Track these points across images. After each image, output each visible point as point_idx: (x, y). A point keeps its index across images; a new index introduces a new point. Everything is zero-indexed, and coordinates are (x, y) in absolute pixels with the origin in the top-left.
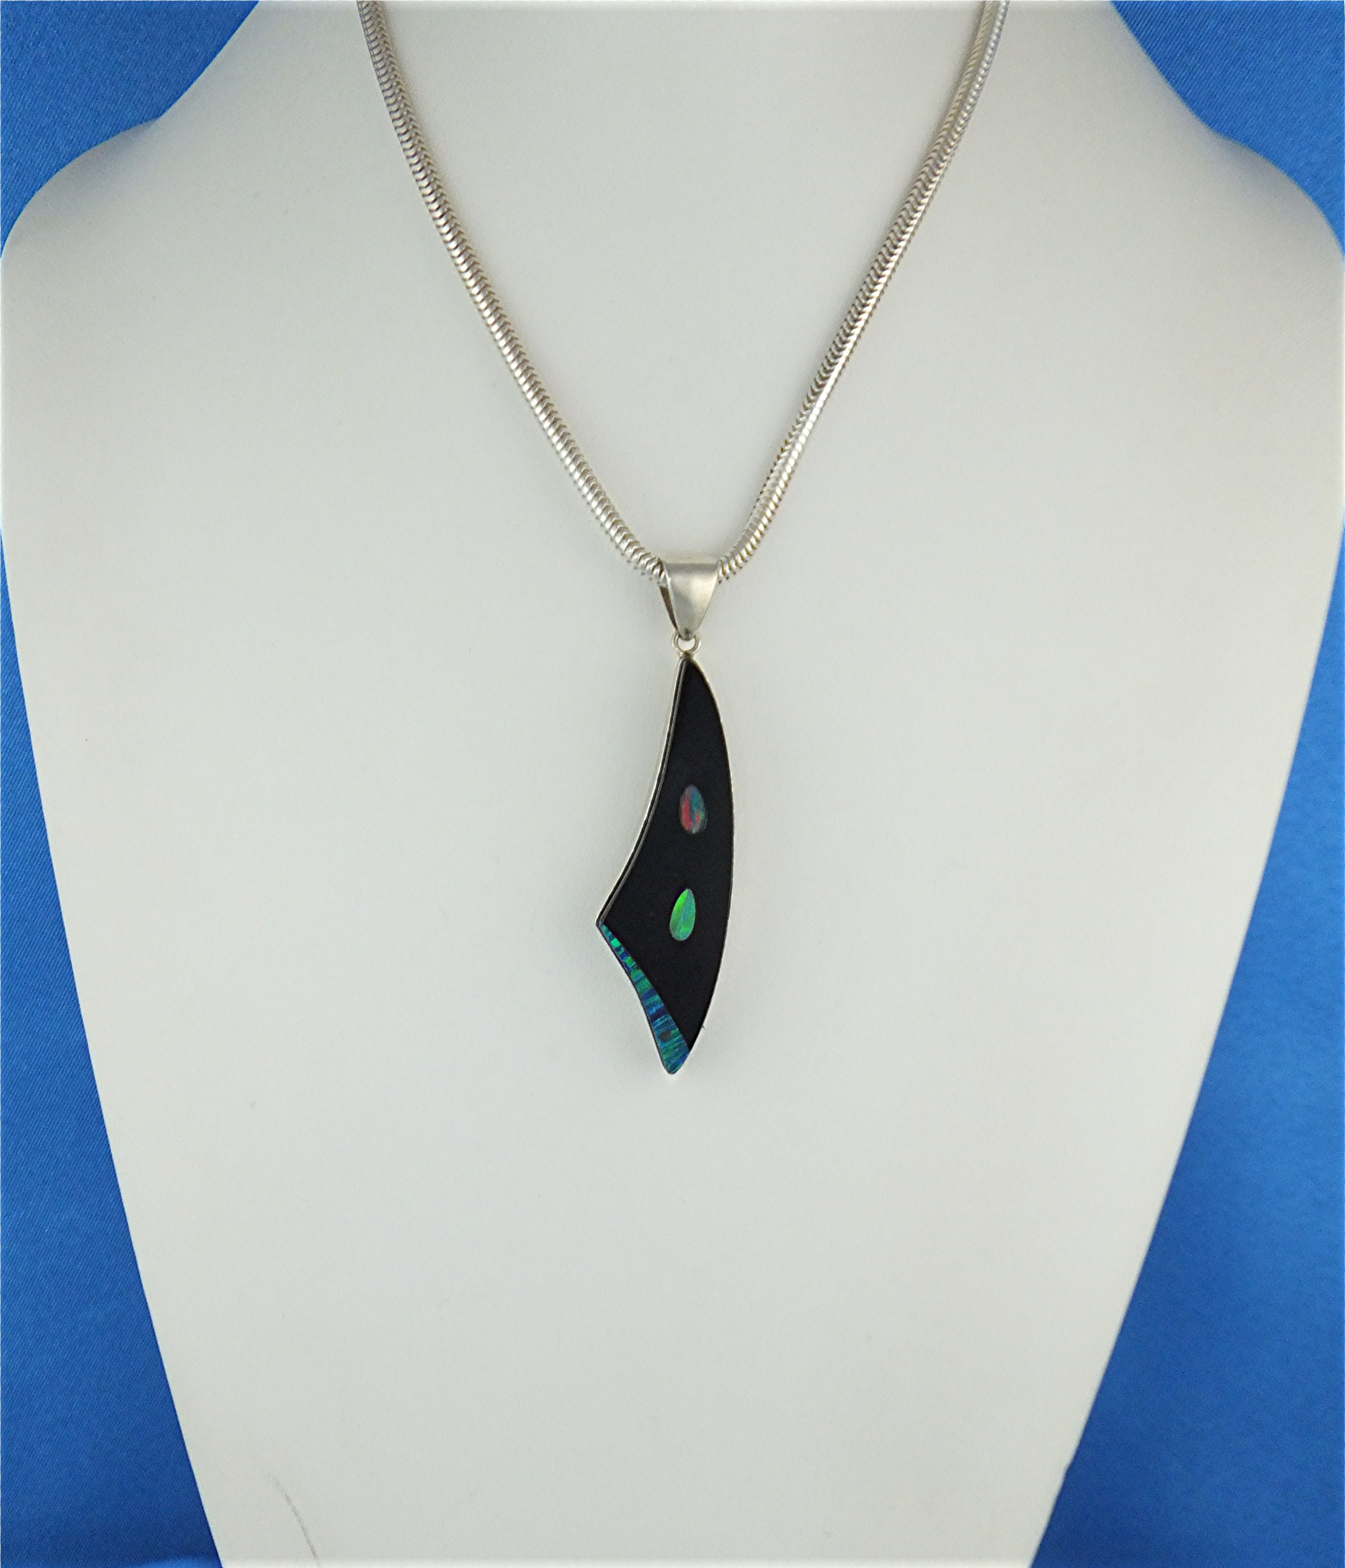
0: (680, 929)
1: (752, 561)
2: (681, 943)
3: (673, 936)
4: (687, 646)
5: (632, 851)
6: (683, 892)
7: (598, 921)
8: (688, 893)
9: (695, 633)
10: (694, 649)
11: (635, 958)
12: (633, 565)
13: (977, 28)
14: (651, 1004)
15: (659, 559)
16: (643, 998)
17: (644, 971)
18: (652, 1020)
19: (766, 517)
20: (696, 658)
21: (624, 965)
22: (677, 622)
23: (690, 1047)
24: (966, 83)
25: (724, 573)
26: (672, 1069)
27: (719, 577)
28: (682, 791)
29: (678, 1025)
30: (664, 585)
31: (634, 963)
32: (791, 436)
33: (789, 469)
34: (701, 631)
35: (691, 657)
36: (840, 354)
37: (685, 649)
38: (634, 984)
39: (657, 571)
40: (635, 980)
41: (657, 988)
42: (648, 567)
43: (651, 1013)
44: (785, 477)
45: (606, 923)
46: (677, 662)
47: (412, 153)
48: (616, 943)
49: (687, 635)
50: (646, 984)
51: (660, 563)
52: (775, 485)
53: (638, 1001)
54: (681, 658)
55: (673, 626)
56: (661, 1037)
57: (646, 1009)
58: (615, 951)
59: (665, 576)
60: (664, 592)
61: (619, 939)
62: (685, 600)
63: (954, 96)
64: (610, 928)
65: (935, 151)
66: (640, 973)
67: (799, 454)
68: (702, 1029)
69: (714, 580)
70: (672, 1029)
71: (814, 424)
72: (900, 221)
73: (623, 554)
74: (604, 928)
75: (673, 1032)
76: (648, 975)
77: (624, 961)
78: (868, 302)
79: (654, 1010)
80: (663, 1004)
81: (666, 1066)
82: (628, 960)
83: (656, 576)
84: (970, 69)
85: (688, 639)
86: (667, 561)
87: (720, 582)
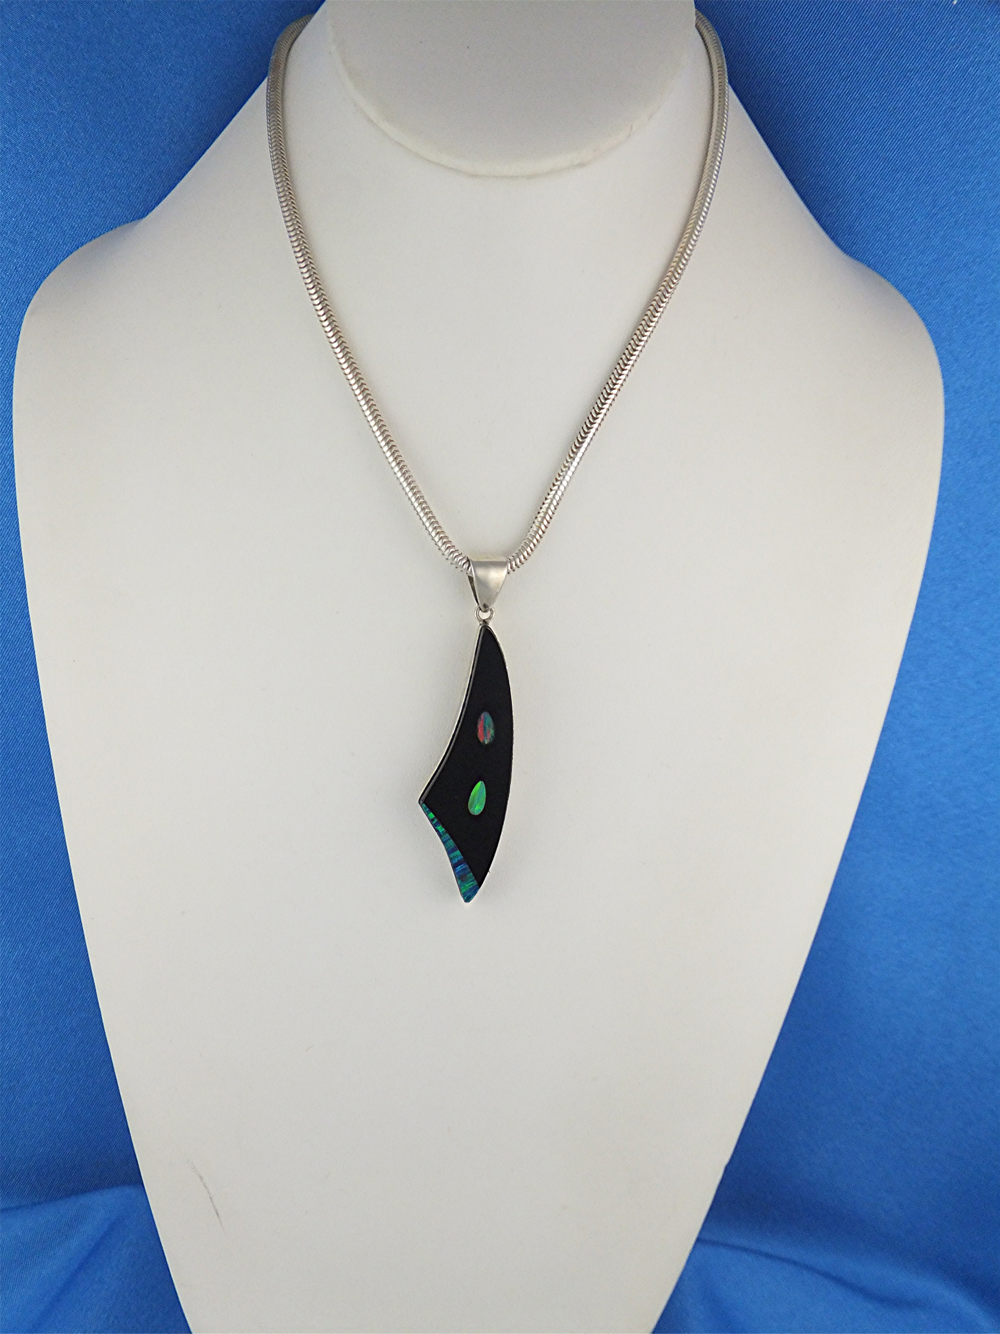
0: (475, 807)
1: (530, 559)
2: (477, 816)
3: (471, 812)
4: (485, 616)
5: (444, 754)
6: (477, 783)
7: (419, 800)
8: (482, 783)
9: (490, 607)
10: (490, 618)
11: (443, 826)
12: (449, 562)
13: (693, 205)
14: (454, 856)
15: (467, 558)
16: (449, 852)
17: (450, 835)
18: (454, 867)
19: (541, 529)
20: (491, 625)
21: (437, 831)
22: (479, 601)
23: (480, 884)
24: (685, 240)
25: (512, 567)
26: (468, 899)
27: (508, 570)
28: (479, 715)
29: (472, 870)
30: (471, 575)
31: (443, 829)
32: (560, 475)
33: (557, 498)
34: (494, 606)
35: (488, 624)
36: (595, 421)
37: (483, 619)
38: (444, 843)
39: (466, 566)
40: (444, 840)
41: (459, 846)
42: (460, 563)
43: (454, 862)
44: (555, 503)
45: (425, 802)
46: (477, 627)
47: (301, 260)
48: (432, 815)
49: (485, 608)
50: (451, 843)
51: (468, 560)
52: (549, 508)
53: (446, 853)
54: (480, 624)
55: (475, 602)
56: (461, 878)
57: (451, 859)
58: (431, 821)
59: (471, 569)
60: (471, 579)
61: (433, 814)
62: (484, 584)
63: (676, 249)
64: (428, 806)
65: (663, 286)
66: (447, 836)
67: (565, 488)
68: (488, 873)
69: (505, 571)
70: (469, 873)
71: (576, 468)
72: (638, 332)
73: (443, 554)
74: (424, 805)
75: (468, 875)
76: (452, 837)
77: (436, 828)
78: (615, 387)
79: (456, 860)
80: (462, 857)
81: (464, 897)
82: (440, 828)
83: (465, 569)
84: (689, 231)
85: (485, 611)
86: (473, 559)
87: (509, 573)
